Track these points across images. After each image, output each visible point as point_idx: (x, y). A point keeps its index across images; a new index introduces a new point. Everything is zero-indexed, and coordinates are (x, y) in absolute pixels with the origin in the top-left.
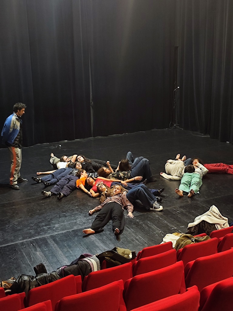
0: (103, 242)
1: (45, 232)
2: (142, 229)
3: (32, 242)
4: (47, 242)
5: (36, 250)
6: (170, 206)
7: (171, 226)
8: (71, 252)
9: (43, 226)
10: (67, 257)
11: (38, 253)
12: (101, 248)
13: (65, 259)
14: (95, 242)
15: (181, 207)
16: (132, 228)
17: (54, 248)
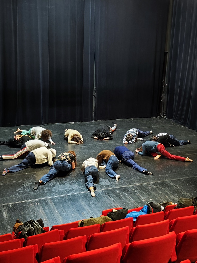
0: (90, 206)
1: (47, 195)
2: (120, 199)
3: (37, 202)
4: (48, 203)
5: (39, 208)
8: (65, 212)
11: (41, 211)
13: (59, 216)
14: (83, 205)
15: (153, 184)
16: (113, 197)
17: (52, 208)
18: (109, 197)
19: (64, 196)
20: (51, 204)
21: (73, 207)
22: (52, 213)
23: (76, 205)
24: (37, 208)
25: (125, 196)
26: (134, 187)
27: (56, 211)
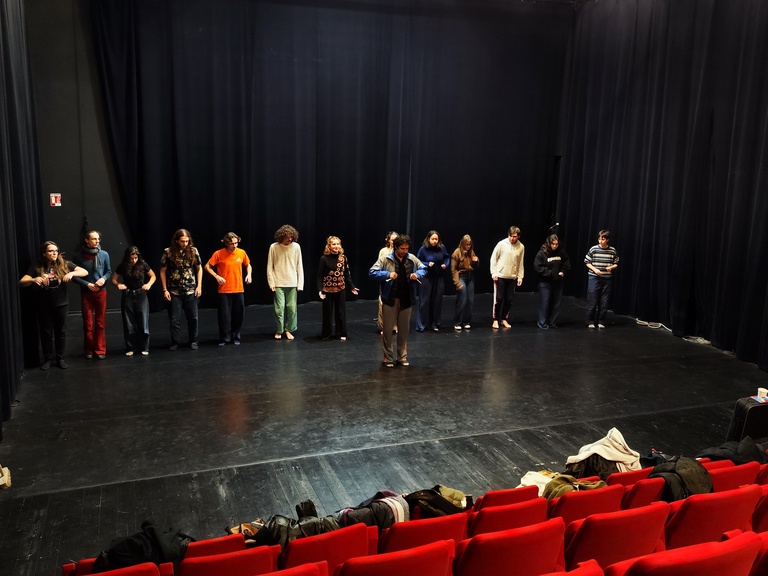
0: (415, 476)
1: (317, 448)
2: (484, 460)
3: (294, 464)
4: (319, 466)
5: (300, 478)
6: (535, 425)
7: (535, 459)
8: (359, 487)
9: (314, 439)
10: (351, 495)
11: (303, 483)
12: (409, 486)
13: (347, 498)
14: (400, 474)
15: (554, 428)
16: (466, 456)
17: (330, 477)
18: (458, 457)
19: (354, 452)
20: (327, 468)
23: (382, 472)
24: (295, 479)
25: (493, 455)
26: (511, 436)
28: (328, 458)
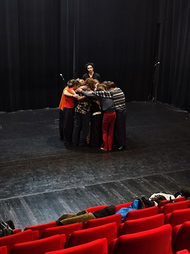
0: (70, 205)
2: (107, 196)
3: (6, 202)
4: (20, 202)
5: (9, 209)
7: (133, 194)
9: (18, 188)
10: (36, 217)
11: (11, 212)
12: (67, 211)
14: (63, 204)
15: (145, 178)
16: (98, 194)
17: (26, 208)
18: (94, 195)
19: (39, 194)
20: (24, 203)
21: (50, 207)
22: (25, 214)
23: (53, 204)
24: (7, 210)
25: (112, 193)
26: (122, 182)
27: (30, 213)
28: (25, 198)
